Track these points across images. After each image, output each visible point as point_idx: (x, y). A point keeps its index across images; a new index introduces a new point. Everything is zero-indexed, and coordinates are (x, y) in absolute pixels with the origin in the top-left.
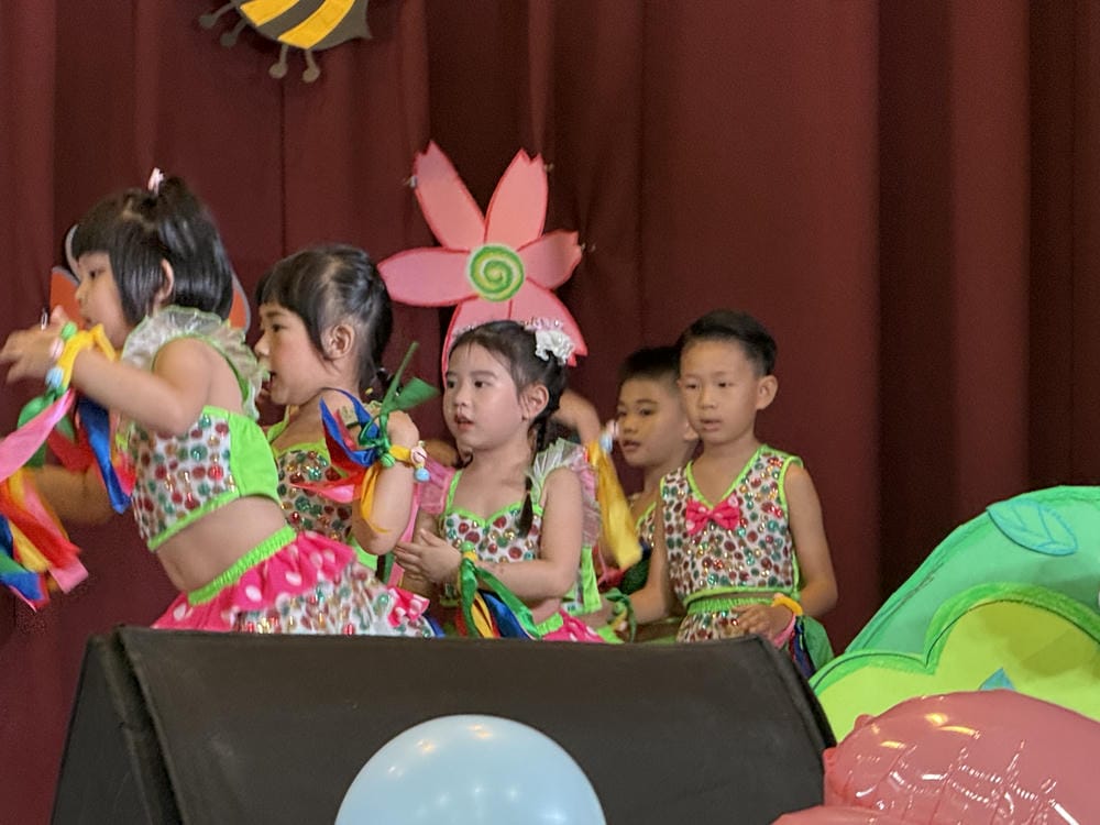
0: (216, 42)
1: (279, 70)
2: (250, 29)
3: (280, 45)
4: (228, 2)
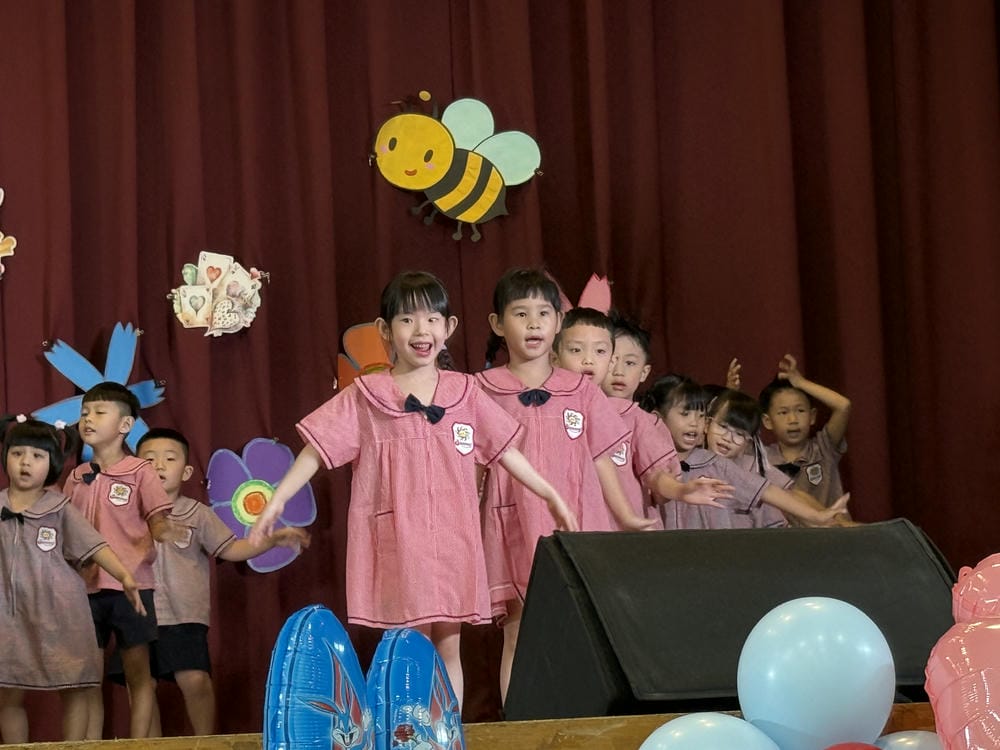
4: (427, 199)
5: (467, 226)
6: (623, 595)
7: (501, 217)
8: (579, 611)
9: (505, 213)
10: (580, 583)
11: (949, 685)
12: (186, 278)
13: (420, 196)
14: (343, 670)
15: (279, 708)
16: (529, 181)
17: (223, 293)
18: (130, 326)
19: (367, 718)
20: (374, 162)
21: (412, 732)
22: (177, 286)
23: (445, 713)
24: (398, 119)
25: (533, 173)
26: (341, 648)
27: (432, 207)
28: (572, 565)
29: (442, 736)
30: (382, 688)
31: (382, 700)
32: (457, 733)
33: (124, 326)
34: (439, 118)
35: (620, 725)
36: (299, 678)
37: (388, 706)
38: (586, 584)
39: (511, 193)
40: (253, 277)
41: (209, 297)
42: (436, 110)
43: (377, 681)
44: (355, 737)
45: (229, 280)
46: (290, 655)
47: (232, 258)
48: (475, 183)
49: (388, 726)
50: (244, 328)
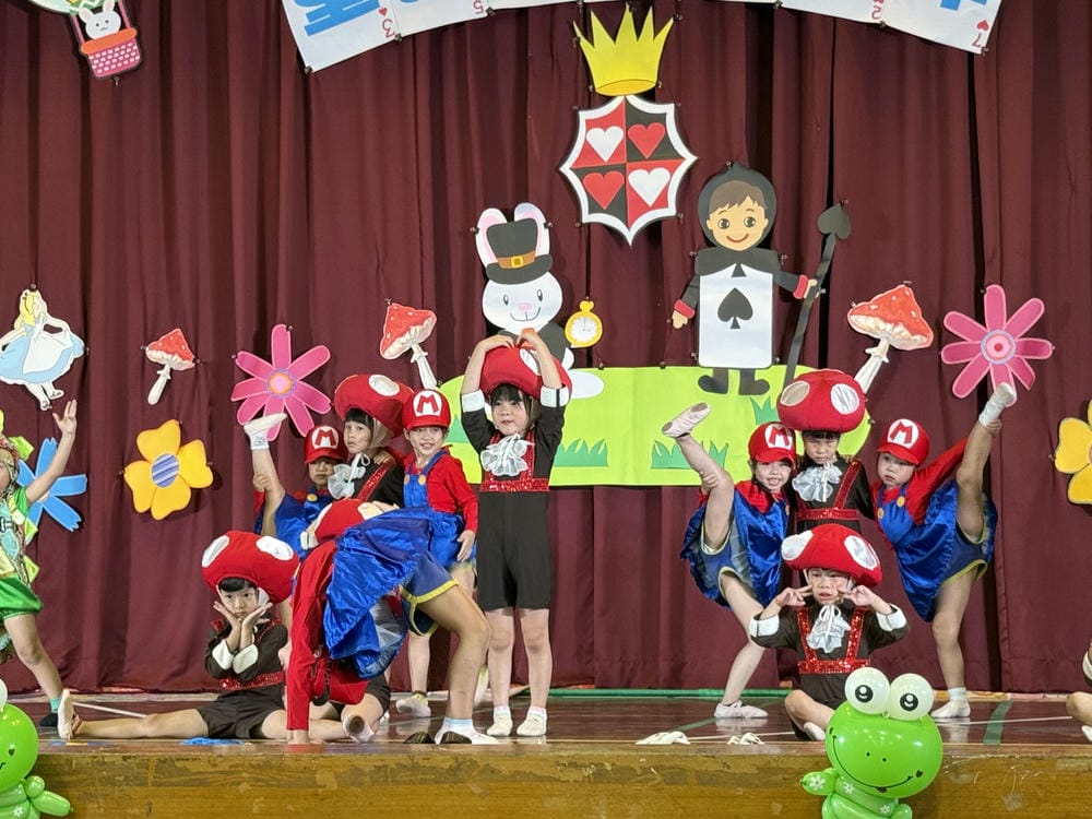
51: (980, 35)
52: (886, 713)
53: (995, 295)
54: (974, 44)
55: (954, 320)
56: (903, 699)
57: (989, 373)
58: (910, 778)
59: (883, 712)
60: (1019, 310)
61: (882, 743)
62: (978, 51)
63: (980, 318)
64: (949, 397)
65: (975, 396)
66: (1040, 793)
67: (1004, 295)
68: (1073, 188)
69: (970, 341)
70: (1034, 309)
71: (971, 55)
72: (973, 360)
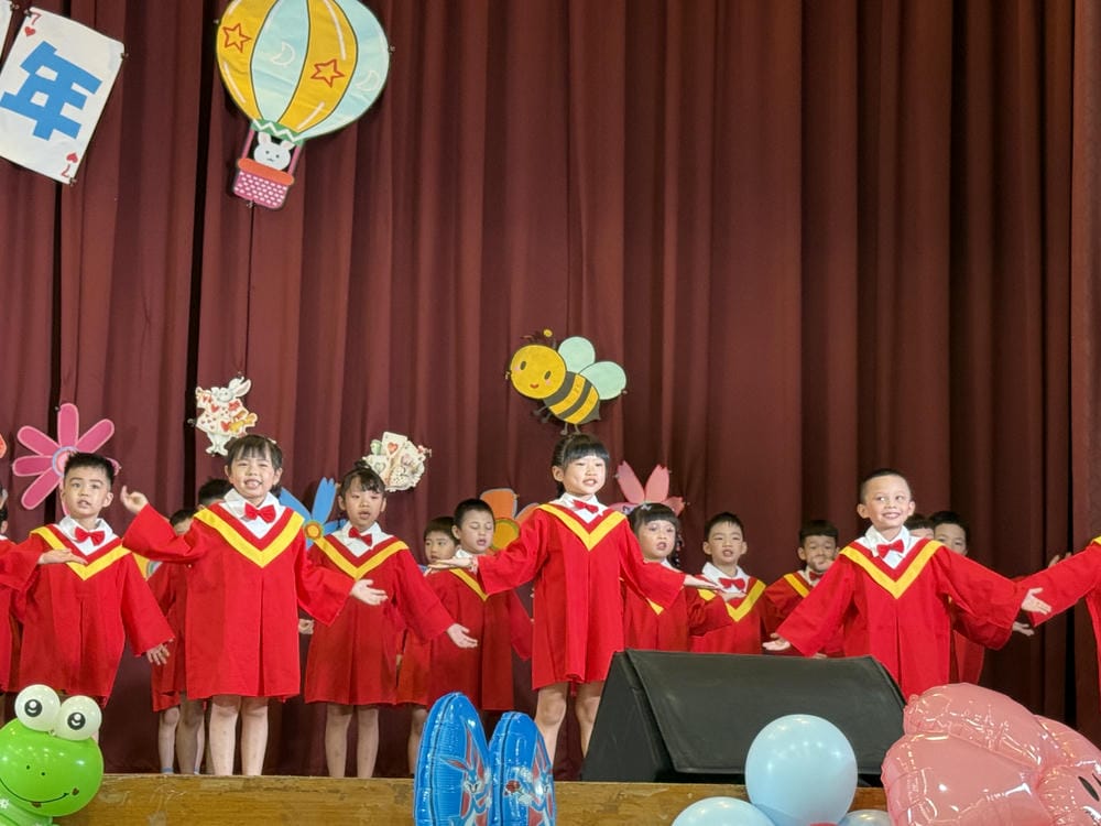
0: (539, 421)
1: (564, 432)
2: (553, 416)
3: (564, 422)
4: (544, 405)
5: (571, 426)
6: (671, 697)
7: (596, 421)
8: (639, 705)
9: (599, 418)
10: (642, 688)
11: (900, 778)
12: (374, 450)
13: (540, 403)
14: (473, 738)
15: (426, 763)
16: (616, 398)
17: (398, 462)
18: (332, 481)
19: (488, 774)
20: (509, 376)
21: (518, 786)
22: (366, 456)
23: (543, 774)
24: (529, 349)
25: (619, 392)
26: (473, 724)
27: (547, 411)
28: (637, 675)
29: (539, 790)
30: (499, 754)
31: (499, 762)
32: (550, 790)
33: (328, 480)
34: (557, 350)
35: (665, 790)
36: (442, 744)
37: (503, 766)
38: (645, 687)
39: (604, 405)
40: (420, 452)
41: (388, 464)
42: (555, 343)
43: (495, 749)
44: (479, 788)
45: (403, 452)
46: (437, 726)
47: (406, 438)
48: (579, 395)
49: (502, 781)
50: (412, 488)
51: (69, 166)
52: (52, 731)
53: (68, 413)
54: (63, 174)
55: (27, 435)
56: (71, 718)
57: (58, 487)
58: (66, 794)
59: (49, 729)
60: (92, 429)
61: (46, 759)
62: (66, 181)
63: (53, 433)
64: (17, 508)
65: (43, 507)
66: (183, 813)
67: (77, 414)
68: (148, 319)
69: (41, 455)
70: (103, 430)
71: (59, 185)
72: (43, 474)
